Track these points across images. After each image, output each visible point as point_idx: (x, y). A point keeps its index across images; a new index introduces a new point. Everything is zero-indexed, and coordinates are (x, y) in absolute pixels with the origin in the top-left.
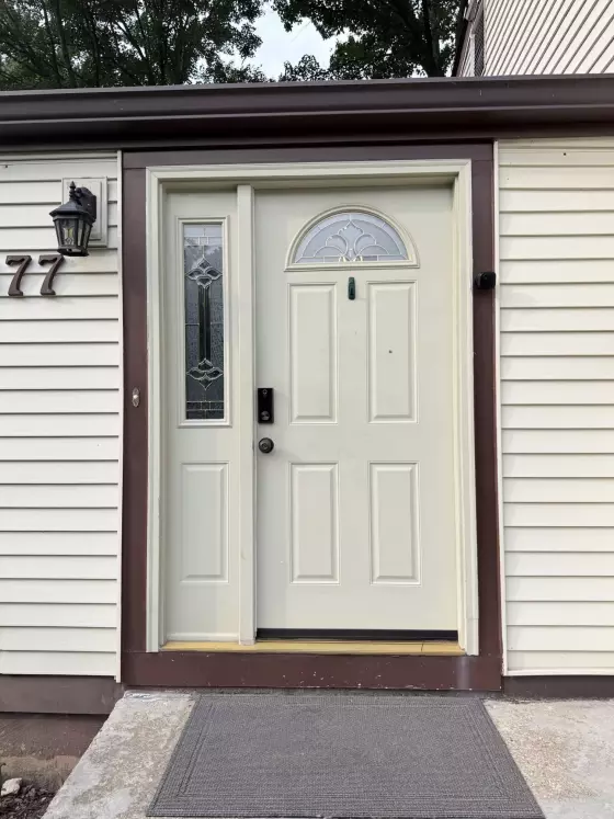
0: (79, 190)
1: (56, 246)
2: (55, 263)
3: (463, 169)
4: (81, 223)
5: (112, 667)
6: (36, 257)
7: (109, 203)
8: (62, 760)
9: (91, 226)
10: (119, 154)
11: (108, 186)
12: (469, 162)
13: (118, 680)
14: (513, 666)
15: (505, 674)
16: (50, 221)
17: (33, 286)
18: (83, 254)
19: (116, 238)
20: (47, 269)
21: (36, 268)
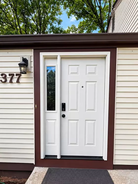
0: (24, 59)
1: (20, 72)
2: (19, 75)
3: (108, 54)
4: (25, 66)
5: (33, 162)
6: (15, 74)
7: (31, 62)
8: (23, 180)
9: (27, 67)
10: (33, 50)
11: (31, 57)
12: (109, 52)
13: (34, 164)
14: (116, 163)
15: (114, 164)
16: (18, 66)
17: (15, 80)
18: (26, 73)
19: (33, 70)
20: (18, 77)
21: (15, 76)
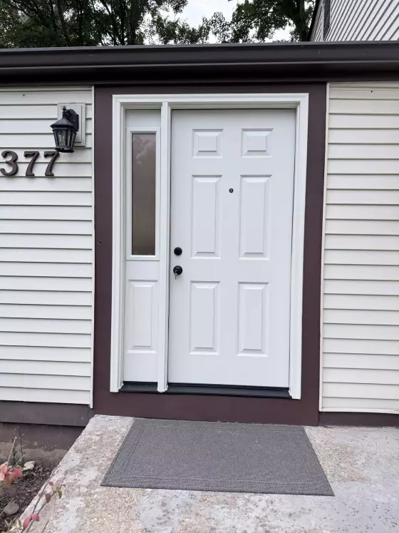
0: (69, 111)
1: (55, 146)
2: (53, 156)
3: (302, 99)
4: (69, 132)
5: (88, 399)
6: (42, 153)
7: (87, 119)
8: (58, 452)
9: (76, 134)
10: (93, 88)
11: (86, 108)
12: (307, 94)
13: (91, 407)
14: (326, 406)
15: (320, 410)
16: (51, 130)
17: (40, 170)
18: (71, 151)
19: (90, 142)
20: (49, 160)
21: (42, 159)
